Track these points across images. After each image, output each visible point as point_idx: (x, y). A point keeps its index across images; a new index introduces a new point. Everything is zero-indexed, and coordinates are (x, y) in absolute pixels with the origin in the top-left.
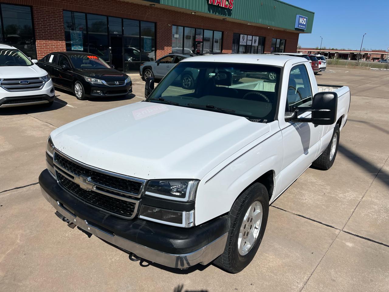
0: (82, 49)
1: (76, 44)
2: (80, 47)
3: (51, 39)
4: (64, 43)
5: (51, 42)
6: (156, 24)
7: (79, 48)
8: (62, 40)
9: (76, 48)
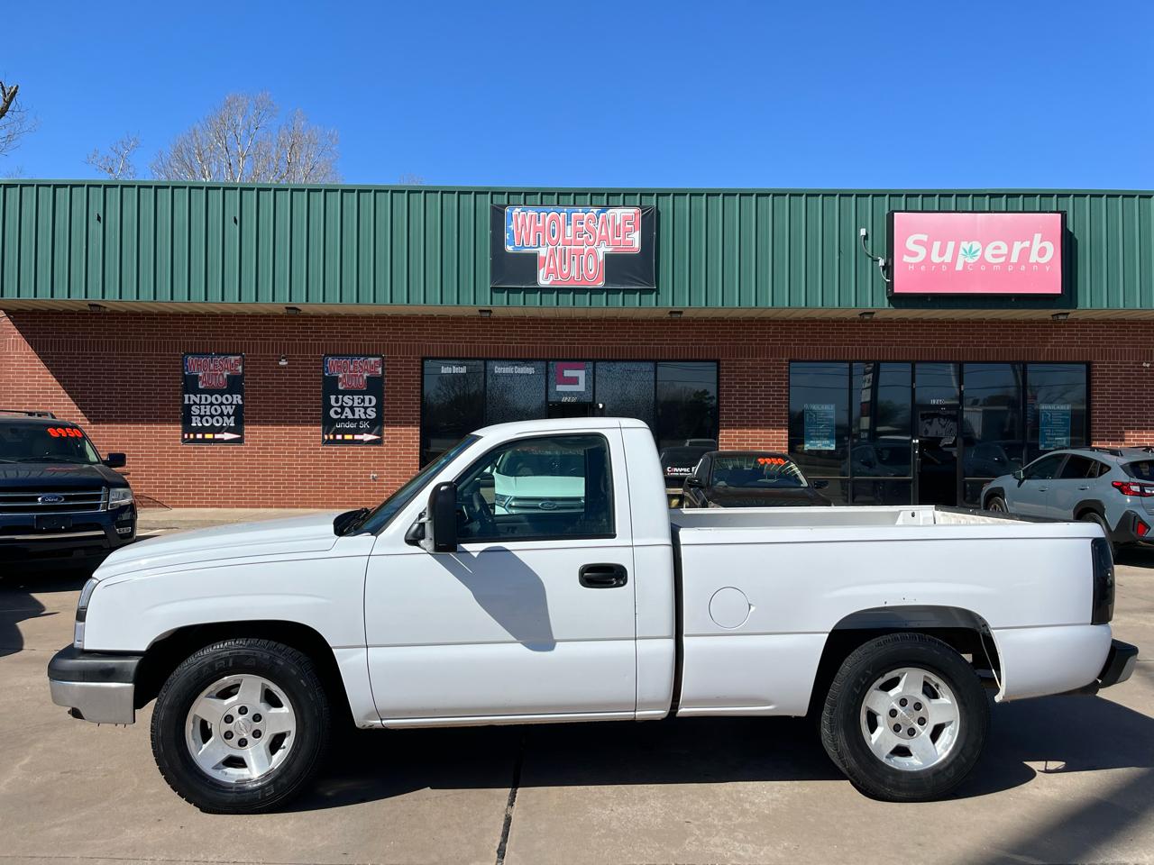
0: (833, 447)
1: (817, 436)
2: (828, 442)
3: (754, 426)
4: (784, 433)
5: (752, 433)
6: (1089, 365)
7: (825, 445)
8: (780, 427)
9: (815, 445)
